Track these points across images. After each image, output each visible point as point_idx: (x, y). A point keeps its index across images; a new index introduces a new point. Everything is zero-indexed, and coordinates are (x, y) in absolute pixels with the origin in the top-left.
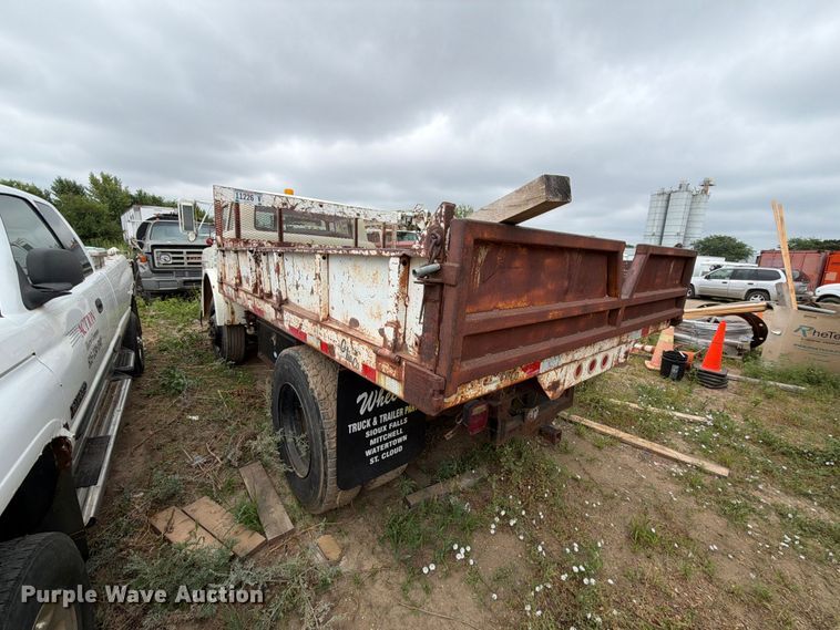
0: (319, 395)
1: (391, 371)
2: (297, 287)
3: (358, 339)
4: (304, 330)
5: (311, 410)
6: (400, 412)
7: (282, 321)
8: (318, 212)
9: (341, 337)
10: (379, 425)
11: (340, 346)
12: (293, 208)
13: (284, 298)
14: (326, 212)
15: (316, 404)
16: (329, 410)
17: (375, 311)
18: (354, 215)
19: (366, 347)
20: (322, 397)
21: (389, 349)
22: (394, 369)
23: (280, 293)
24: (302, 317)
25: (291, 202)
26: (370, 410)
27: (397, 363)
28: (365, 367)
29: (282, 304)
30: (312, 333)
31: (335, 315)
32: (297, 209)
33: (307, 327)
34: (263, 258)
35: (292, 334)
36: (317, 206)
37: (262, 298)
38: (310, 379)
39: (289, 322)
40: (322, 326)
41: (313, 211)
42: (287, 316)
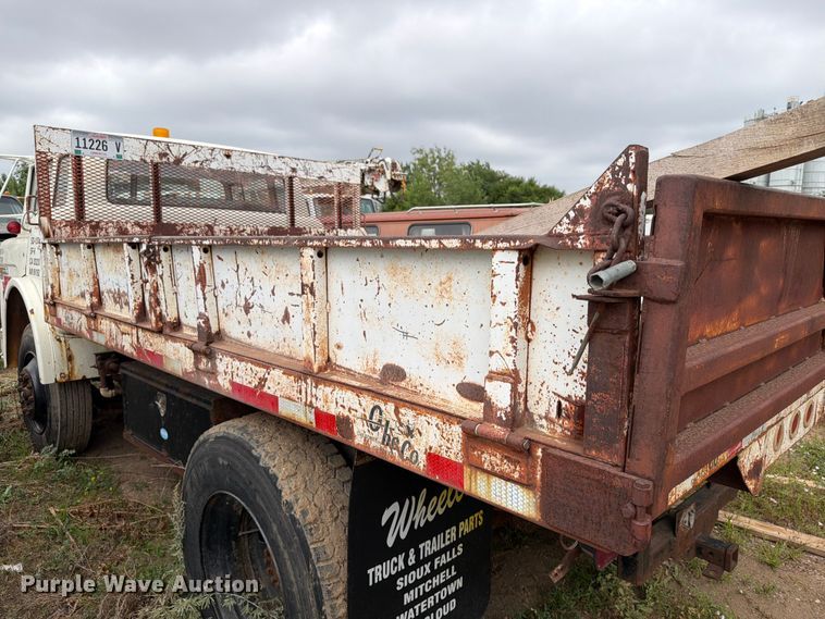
0: (304, 513)
1: (506, 467)
2: (247, 308)
3: (413, 405)
4: (270, 388)
5: (289, 544)
6: (451, 534)
7: (213, 373)
8: (222, 167)
9: (368, 402)
10: (419, 563)
11: (368, 420)
12: (178, 161)
13: (214, 329)
14: (237, 167)
15: (300, 533)
16: (329, 542)
17: (446, 351)
18: (286, 172)
19: (435, 420)
20: (310, 517)
21: (500, 422)
22: (515, 463)
23: (207, 321)
24: (268, 366)
25: (175, 151)
26: (403, 535)
27: (520, 452)
28: (434, 459)
29: (209, 341)
30: (295, 395)
31: (343, 359)
32: (187, 162)
33: (278, 384)
34: (164, 256)
35: (237, 397)
36: (220, 156)
37: (160, 332)
38: (280, 483)
39: (229, 375)
40: (319, 380)
41: (214, 166)
42: (223, 364)
